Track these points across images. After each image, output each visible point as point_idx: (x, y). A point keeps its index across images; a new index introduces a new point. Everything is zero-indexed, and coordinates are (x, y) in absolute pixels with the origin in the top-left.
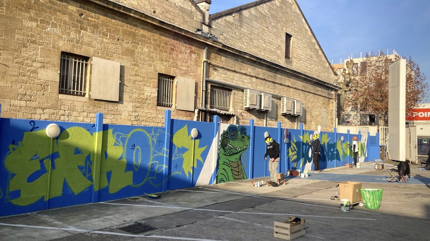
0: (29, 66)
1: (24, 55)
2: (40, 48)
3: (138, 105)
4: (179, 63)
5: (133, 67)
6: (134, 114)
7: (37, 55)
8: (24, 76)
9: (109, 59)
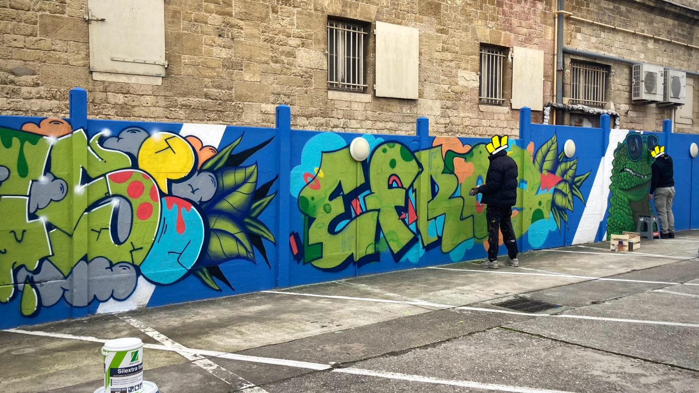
0: (282, 45)
1: (275, 26)
2: (295, 12)
3: (449, 104)
4: (515, 22)
5: (440, 35)
6: (442, 121)
7: (293, 24)
8: (276, 62)
9: (400, 24)
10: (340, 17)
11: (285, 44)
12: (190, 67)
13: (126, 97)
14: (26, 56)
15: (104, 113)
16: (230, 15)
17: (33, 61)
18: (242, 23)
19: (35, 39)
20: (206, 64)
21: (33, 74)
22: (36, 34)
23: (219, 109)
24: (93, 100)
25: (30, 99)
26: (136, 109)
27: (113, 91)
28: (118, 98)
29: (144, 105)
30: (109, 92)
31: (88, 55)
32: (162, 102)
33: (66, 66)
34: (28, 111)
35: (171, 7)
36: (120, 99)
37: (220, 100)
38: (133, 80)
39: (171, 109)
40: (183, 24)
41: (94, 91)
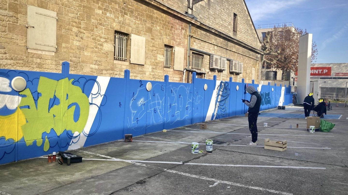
0: (98, 41)
1: (96, 34)
2: (104, 28)
3: (154, 67)
4: (175, 37)
5: (152, 40)
6: (152, 73)
7: (102, 33)
8: (96, 48)
9: (139, 35)
10: (119, 31)
11: (100, 41)
12: (65, 48)
13: (41, 60)
14: (2, 41)
15: (32, 66)
16: (80, 28)
17: (5, 43)
18: (85, 31)
19: (6, 33)
20: (71, 48)
21: (4, 49)
22: (6, 31)
23: (75, 66)
24: (28, 61)
25: (3, 59)
26: (44, 65)
27: (36, 57)
28: (37, 60)
29: (47, 64)
30: (34, 57)
31: (26, 42)
32: (54, 63)
33: (17, 46)
34: (1, 64)
35: (59, 23)
36: (39, 61)
37: (76, 62)
38: (44, 53)
39: (57, 65)
40: (63, 30)
41: (28, 57)
